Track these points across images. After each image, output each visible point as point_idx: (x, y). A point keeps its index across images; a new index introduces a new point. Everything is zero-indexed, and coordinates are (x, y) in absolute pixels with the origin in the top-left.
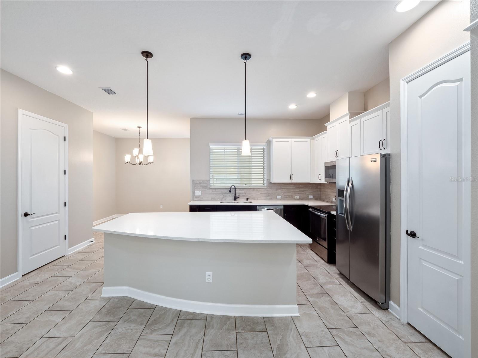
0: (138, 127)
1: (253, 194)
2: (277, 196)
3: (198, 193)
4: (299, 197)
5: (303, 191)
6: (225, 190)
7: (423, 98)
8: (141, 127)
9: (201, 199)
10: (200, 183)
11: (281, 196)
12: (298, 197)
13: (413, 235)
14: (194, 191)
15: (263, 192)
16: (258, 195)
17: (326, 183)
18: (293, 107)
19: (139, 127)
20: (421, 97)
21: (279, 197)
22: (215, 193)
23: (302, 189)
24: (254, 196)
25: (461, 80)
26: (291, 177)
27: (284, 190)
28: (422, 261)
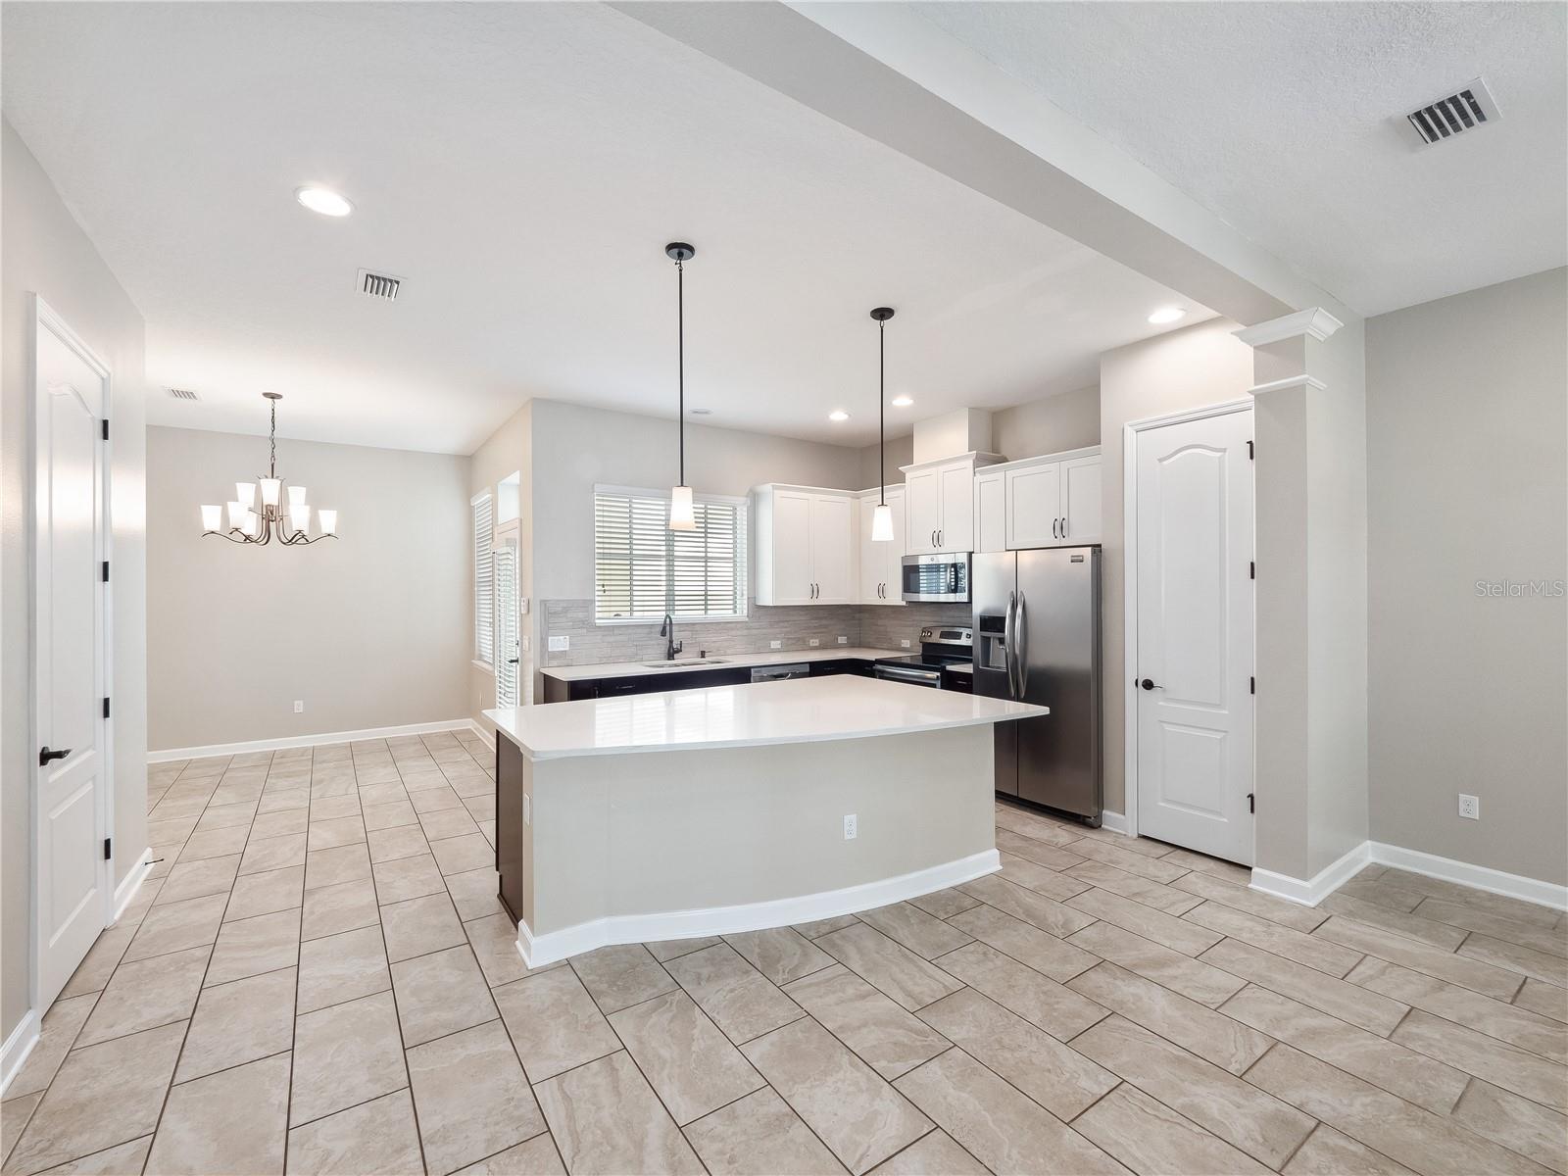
0: (265, 395)
1: (714, 639)
2: (772, 642)
3: (559, 643)
4: (817, 641)
5: (826, 626)
6: (639, 630)
7: (1165, 463)
8: (279, 397)
9: (570, 662)
10: (566, 610)
11: (779, 642)
12: (814, 642)
13: (1148, 685)
14: (547, 635)
15: (739, 633)
16: (726, 640)
17: (904, 603)
18: (838, 417)
19: (273, 396)
20: (1160, 460)
21: (775, 644)
22: (612, 639)
23: (824, 622)
24: (717, 644)
25: (1224, 450)
26: (815, 591)
27: (786, 624)
28: (1165, 725)
